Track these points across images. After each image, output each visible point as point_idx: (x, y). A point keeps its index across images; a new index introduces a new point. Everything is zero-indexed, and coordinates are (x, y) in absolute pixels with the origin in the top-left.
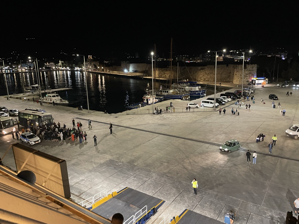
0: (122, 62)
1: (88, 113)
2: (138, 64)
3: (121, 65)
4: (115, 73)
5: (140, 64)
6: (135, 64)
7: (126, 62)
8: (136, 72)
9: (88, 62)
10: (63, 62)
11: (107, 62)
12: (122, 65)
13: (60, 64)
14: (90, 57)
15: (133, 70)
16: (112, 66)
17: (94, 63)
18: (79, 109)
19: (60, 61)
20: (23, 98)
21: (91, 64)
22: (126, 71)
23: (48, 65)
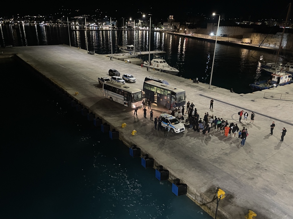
0: (208, 24)
1: (209, 88)
2: (228, 27)
3: (206, 28)
4: (200, 36)
5: (232, 27)
6: (225, 27)
7: (213, 24)
8: (225, 36)
9: (169, 22)
10: (142, 21)
11: (189, 23)
12: (208, 28)
13: (140, 23)
14: (171, 17)
15: (222, 33)
16: (196, 29)
17: (175, 24)
18: (194, 82)
19: (140, 21)
20: (125, 59)
21: (171, 25)
22: (212, 34)
23: (129, 24)
